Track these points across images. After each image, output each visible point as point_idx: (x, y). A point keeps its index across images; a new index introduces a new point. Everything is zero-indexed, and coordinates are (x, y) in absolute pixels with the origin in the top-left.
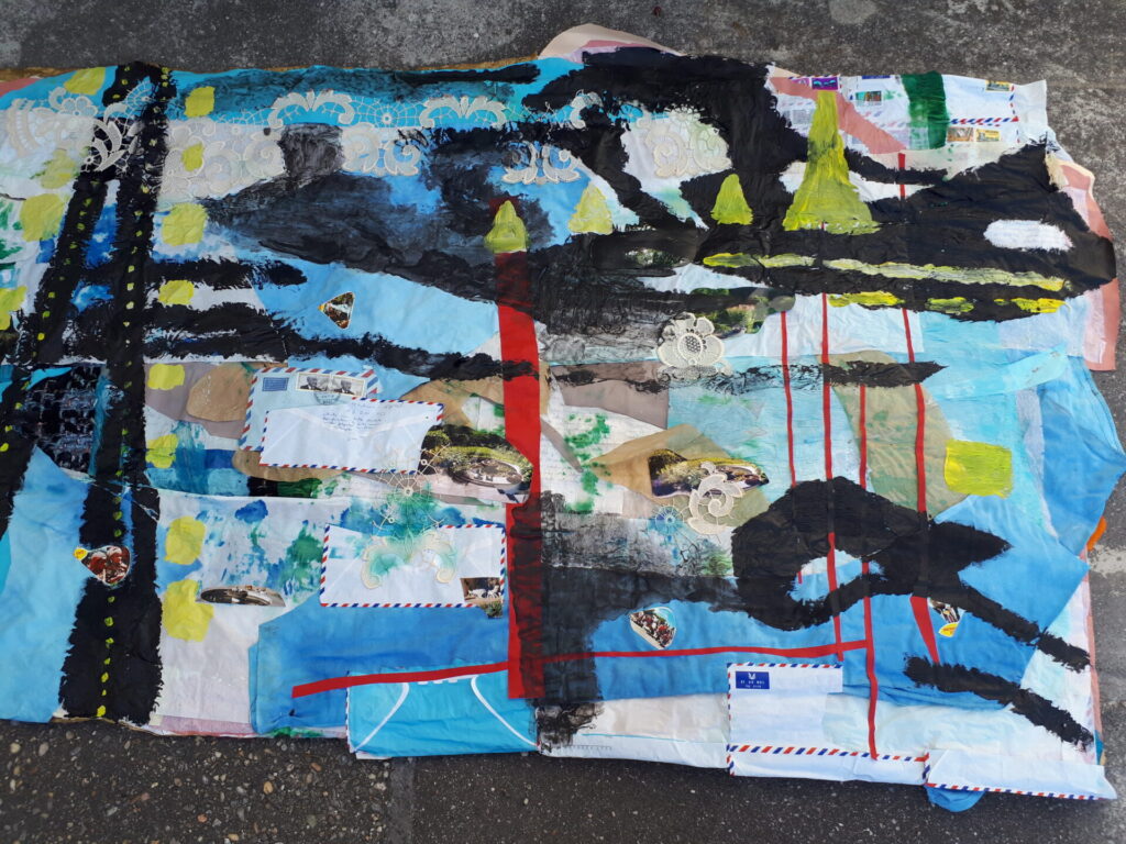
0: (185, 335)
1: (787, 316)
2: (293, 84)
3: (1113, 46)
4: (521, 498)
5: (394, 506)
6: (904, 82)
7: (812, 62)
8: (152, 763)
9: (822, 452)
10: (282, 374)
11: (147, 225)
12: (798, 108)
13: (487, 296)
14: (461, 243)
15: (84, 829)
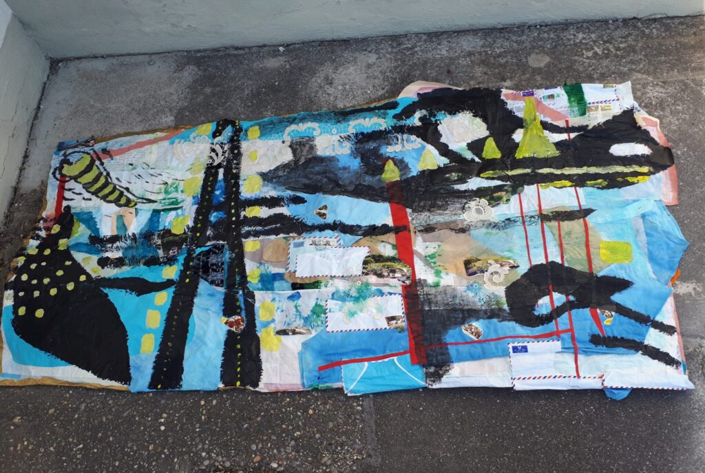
0: (259, 228)
1: (521, 195)
2: (293, 121)
3: (664, 62)
4: (408, 282)
5: (353, 289)
6: (564, 89)
7: (523, 86)
8: (261, 405)
9: (543, 251)
10: (301, 240)
11: (237, 185)
12: (517, 105)
13: (384, 200)
14: (371, 179)
15: (235, 434)
